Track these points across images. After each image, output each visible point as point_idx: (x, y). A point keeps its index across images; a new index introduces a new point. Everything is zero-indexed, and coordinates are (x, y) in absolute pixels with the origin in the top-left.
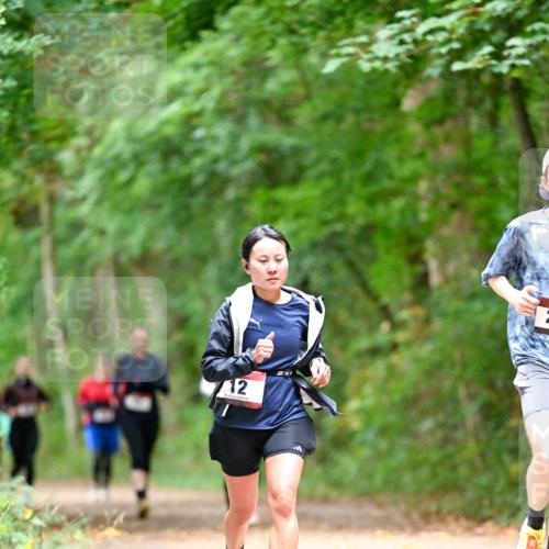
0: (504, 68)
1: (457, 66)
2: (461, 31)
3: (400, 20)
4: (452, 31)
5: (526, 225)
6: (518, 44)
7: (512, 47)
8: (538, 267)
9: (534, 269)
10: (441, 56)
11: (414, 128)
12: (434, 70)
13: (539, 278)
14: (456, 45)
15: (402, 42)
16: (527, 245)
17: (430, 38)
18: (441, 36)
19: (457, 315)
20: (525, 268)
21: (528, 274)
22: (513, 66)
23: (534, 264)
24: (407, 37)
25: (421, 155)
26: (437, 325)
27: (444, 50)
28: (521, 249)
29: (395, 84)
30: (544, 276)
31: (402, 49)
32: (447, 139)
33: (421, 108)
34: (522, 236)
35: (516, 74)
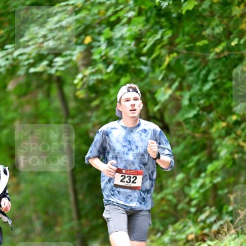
0: (53, 71)
1: (32, 70)
2: (34, 54)
3: (6, 49)
4: (30, 54)
5: (109, 129)
6: (59, 61)
7: (56, 62)
8: (116, 152)
9: (114, 153)
10: (24, 66)
11: (13, 98)
12: (21, 72)
13: (116, 158)
14: (31, 61)
15: (7, 59)
16: (110, 140)
17: (20, 58)
18: (25, 57)
19: (32, 182)
20: (108, 153)
21: (110, 155)
22: (57, 71)
23: (114, 150)
24: (9, 57)
25: (16, 110)
26: (23, 186)
27: (26, 63)
28: (106, 142)
29: (5, 78)
30: (119, 157)
31: (7, 62)
32: (28, 103)
33: (15, 89)
34: (107, 135)
35: (58, 74)
